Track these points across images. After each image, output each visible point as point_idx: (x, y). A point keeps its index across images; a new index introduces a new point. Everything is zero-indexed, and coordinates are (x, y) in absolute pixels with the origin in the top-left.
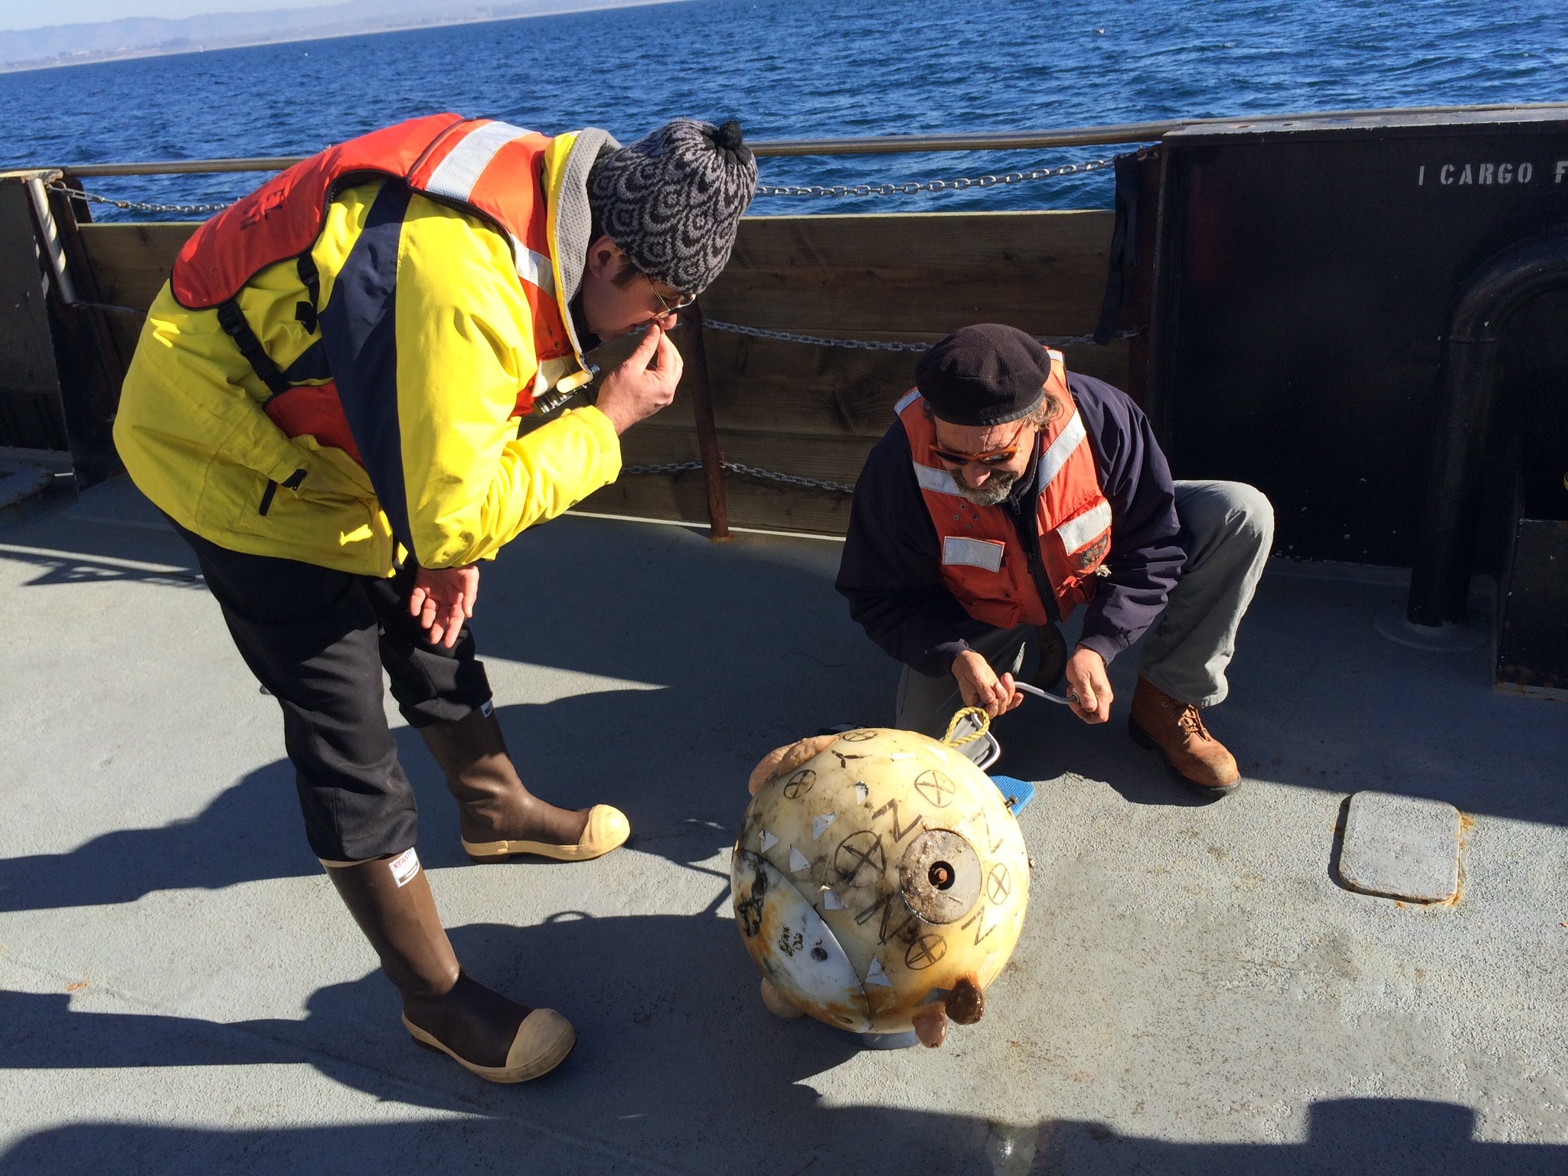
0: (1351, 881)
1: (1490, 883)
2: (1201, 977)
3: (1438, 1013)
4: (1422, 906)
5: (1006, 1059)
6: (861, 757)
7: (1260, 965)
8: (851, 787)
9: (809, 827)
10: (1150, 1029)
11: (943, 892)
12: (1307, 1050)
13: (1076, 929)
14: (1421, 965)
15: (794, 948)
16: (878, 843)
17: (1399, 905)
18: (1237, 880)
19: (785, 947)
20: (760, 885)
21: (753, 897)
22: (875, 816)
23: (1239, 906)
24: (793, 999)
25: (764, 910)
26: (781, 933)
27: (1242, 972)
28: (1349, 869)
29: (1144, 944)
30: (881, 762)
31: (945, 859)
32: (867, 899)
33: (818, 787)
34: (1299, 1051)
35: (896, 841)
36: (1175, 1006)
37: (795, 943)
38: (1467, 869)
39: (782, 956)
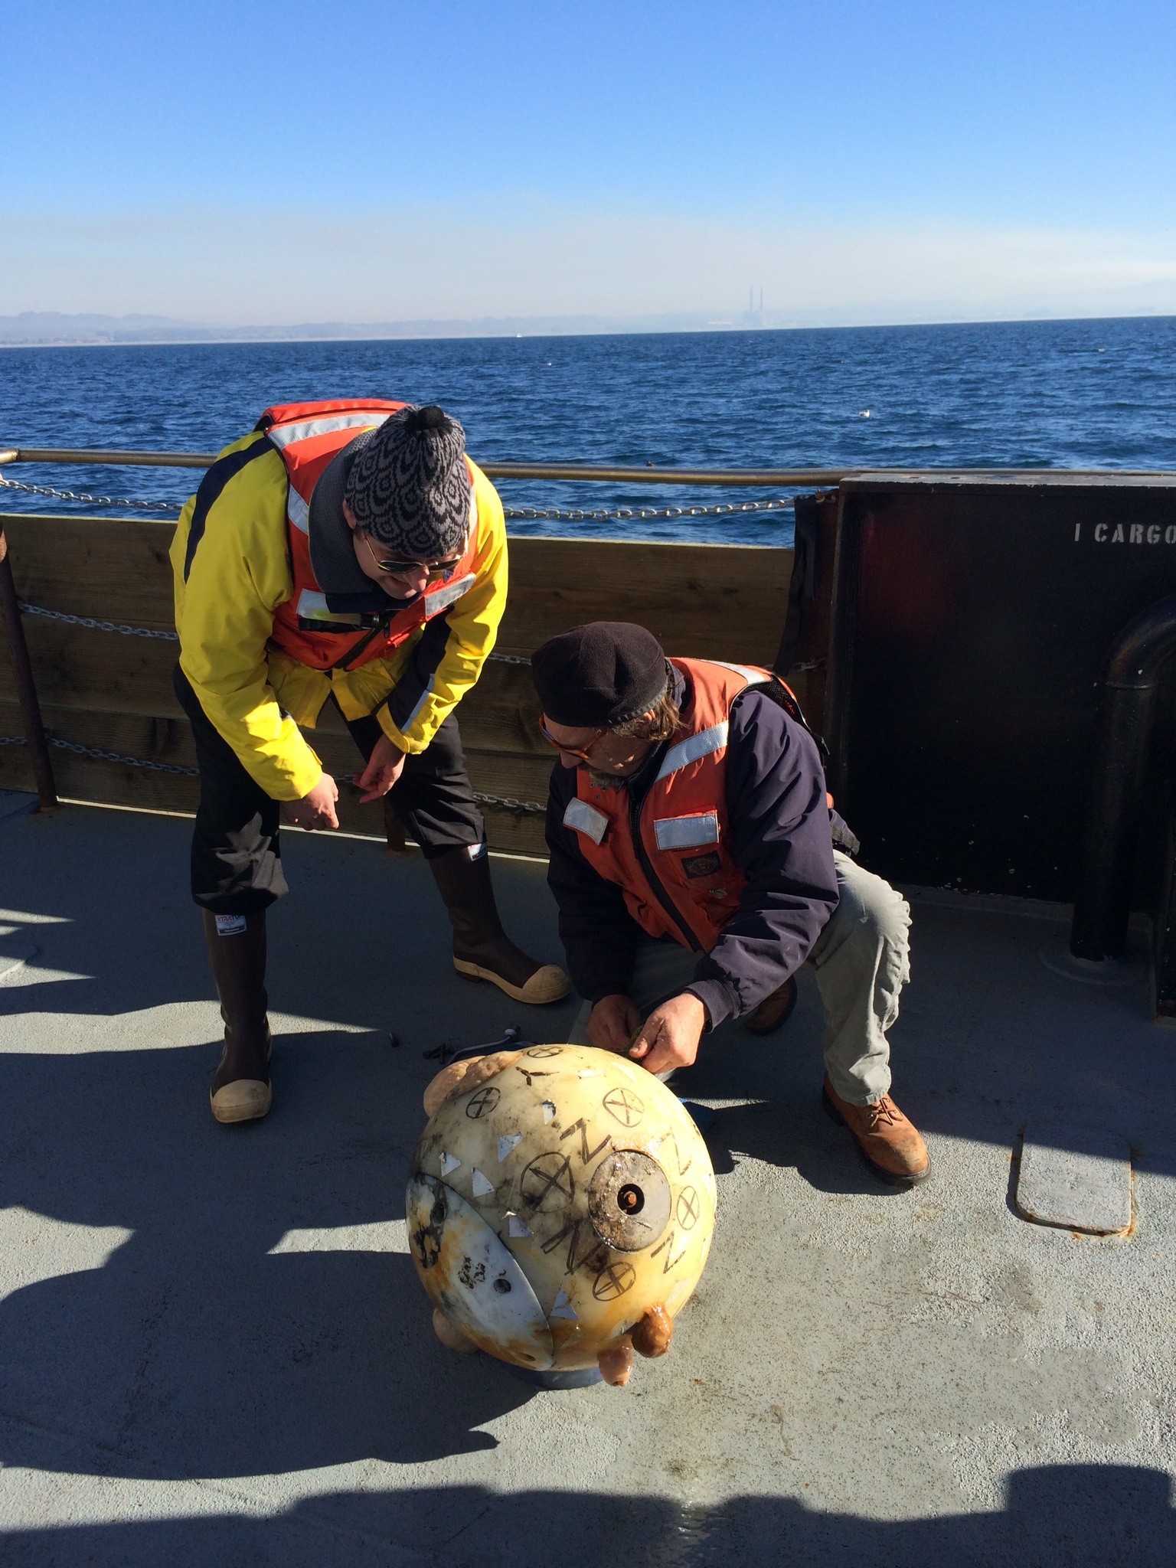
0: (1029, 1211)
1: (1162, 1212)
2: (885, 1310)
3: (1119, 1347)
4: (1098, 1237)
5: (688, 1398)
6: (548, 1074)
7: (944, 1297)
8: (538, 1106)
9: (493, 1148)
10: (836, 1365)
11: (632, 1216)
12: (991, 1386)
13: (759, 1259)
14: (1100, 1297)
15: (475, 1280)
16: (567, 1165)
17: (1076, 1236)
18: (918, 1209)
19: (465, 1279)
20: (440, 1211)
21: (432, 1224)
22: (563, 1136)
23: (921, 1236)
24: (471, 1336)
25: (443, 1239)
26: (461, 1263)
27: (926, 1305)
28: (1027, 1200)
29: (828, 1275)
30: (568, 1079)
31: (634, 1181)
32: (554, 1226)
33: (503, 1106)
34: (984, 1387)
35: (585, 1163)
36: (860, 1341)
37: (477, 1274)
38: (1139, 1200)
39: (463, 1288)
